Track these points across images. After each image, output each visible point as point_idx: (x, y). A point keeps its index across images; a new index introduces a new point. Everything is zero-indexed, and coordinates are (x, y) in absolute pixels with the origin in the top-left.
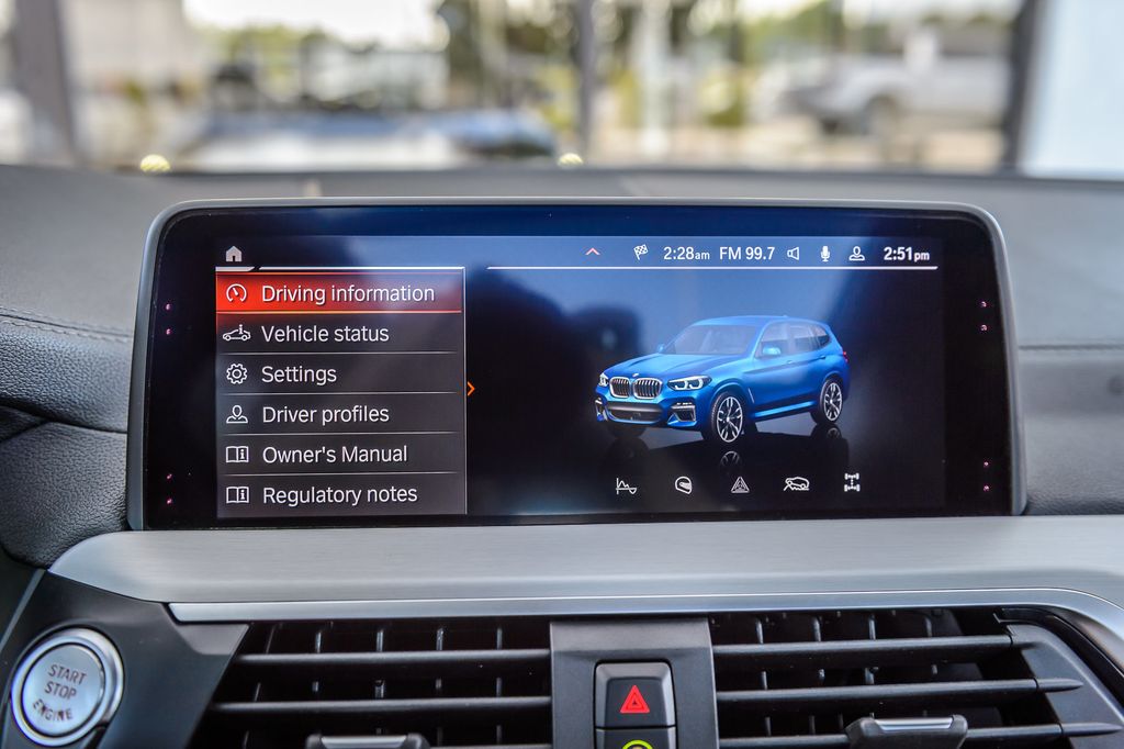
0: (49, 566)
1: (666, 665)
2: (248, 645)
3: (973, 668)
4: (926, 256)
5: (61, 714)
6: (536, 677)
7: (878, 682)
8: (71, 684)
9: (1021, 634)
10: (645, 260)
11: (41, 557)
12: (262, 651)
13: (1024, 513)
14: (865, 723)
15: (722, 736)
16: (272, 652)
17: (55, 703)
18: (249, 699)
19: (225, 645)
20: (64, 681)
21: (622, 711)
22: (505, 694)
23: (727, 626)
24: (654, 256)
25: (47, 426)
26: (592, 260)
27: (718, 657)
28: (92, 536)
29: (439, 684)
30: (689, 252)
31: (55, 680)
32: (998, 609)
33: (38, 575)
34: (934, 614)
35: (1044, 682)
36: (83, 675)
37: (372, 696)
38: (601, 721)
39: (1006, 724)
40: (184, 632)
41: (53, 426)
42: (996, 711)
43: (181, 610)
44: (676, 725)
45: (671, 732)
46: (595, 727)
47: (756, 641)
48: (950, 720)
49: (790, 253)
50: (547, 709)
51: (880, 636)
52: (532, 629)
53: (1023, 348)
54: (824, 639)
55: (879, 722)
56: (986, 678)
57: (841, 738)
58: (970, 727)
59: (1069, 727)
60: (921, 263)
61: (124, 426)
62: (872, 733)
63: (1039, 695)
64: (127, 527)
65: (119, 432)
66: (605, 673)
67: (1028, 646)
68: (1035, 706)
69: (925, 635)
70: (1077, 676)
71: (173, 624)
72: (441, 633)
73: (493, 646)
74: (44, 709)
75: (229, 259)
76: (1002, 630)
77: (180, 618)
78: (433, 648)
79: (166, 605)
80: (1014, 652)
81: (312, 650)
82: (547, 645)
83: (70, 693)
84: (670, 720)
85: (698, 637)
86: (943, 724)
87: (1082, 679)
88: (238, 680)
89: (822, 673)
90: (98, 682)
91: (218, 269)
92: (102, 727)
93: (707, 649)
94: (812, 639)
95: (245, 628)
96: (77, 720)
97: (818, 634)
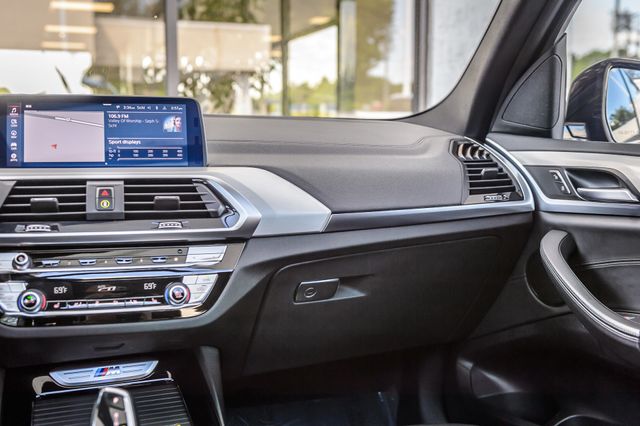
1: (113, 188)
2: (16, 185)
4: (182, 109)
6: (84, 191)
9: (195, 185)
13: (207, 167)
14: (156, 197)
15: (125, 201)
16: (23, 185)
19: (11, 184)
21: (102, 195)
23: (127, 181)
27: (125, 188)
35: (200, 193)
38: (97, 197)
48: (175, 197)
50: (85, 196)
52: (83, 182)
55: (159, 197)
57: (153, 202)
59: (204, 201)
66: (98, 189)
68: (198, 198)
70: (207, 192)
80: (194, 188)
82: (86, 185)
84: (113, 197)
85: (122, 183)
87: (209, 193)
88: (13, 191)
93: (123, 186)
95: (16, 181)
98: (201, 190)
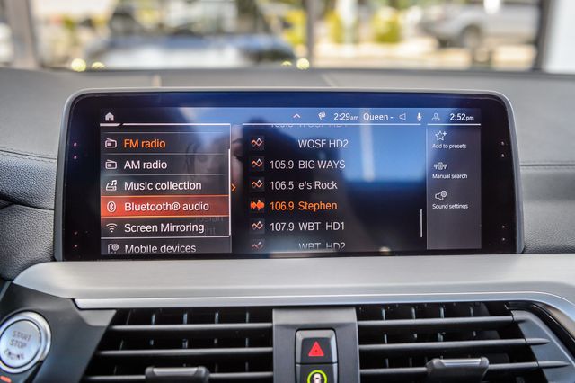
0: (13, 280)
1: (332, 331)
2: (115, 321)
3: (495, 333)
4: (472, 118)
5: (18, 356)
6: (265, 337)
7: (445, 340)
8: (24, 341)
9: (518, 315)
10: (324, 120)
11: (9, 274)
12: (124, 324)
13: (522, 253)
14: (435, 361)
15: (361, 368)
16: (130, 324)
17: (15, 351)
18: (118, 349)
19: (103, 321)
20: (20, 339)
21: (310, 355)
22: (250, 346)
23: (365, 311)
24: (329, 118)
25: (13, 206)
26: (297, 120)
27: (360, 328)
28: (35, 264)
29: (216, 341)
30: (347, 116)
31: (16, 339)
32: (506, 302)
33: (7, 284)
34: (474, 304)
35: (530, 340)
36: (30, 336)
37: (181, 347)
38: (298, 360)
39: (511, 362)
40: (82, 314)
41: (15, 206)
42: (506, 355)
43: (81, 303)
44: (338, 362)
45: (335, 366)
46: (295, 363)
47: (382, 319)
48: (479, 360)
49: (401, 117)
50: (271, 354)
51: (446, 316)
52: (264, 313)
53: (522, 165)
54: (417, 318)
55: (443, 361)
56: (502, 338)
57: (423, 369)
58: (490, 363)
59: (542, 363)
60: (469, 122)
61: (53, 207)
62: (438, 367)
63: (527, 347)
64: (54, 259)
65: (50, 209)
66: (301, 335)
67: (522, 321)
68: (525, 353)
69: (469, 316)
70: (546, 337)
71: (77, 310)
72: (217, 315)
73: (244, 322)
74: (10, 354)
75: (107, 119)
76: (508, 313)
77: (80, 306)
78: (213, 322)
79: (73, 300)
80: (515, 325)
81: (150, 323)
82: (271, 321)
83: (23, 346)
84: (335, 359)
85: (350, 317)
86: (476, 362)
87: (549, 339)
88: (110, 338)
89: (416, 336)
90: (38, 340)
91: (101, 125)
92: (40, 363)
93: (354, 324)
94: (411, 318)
95: (114, 312)
96: (27, 359)
97: (414, 316)
98: (535, 333)
